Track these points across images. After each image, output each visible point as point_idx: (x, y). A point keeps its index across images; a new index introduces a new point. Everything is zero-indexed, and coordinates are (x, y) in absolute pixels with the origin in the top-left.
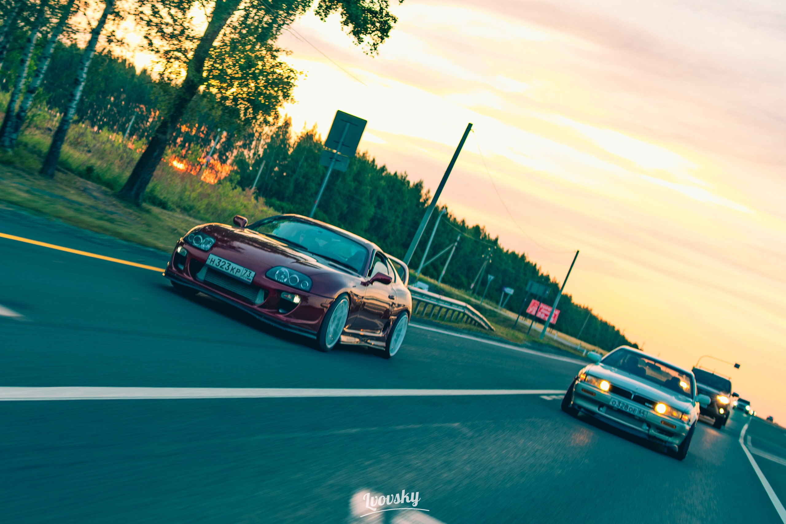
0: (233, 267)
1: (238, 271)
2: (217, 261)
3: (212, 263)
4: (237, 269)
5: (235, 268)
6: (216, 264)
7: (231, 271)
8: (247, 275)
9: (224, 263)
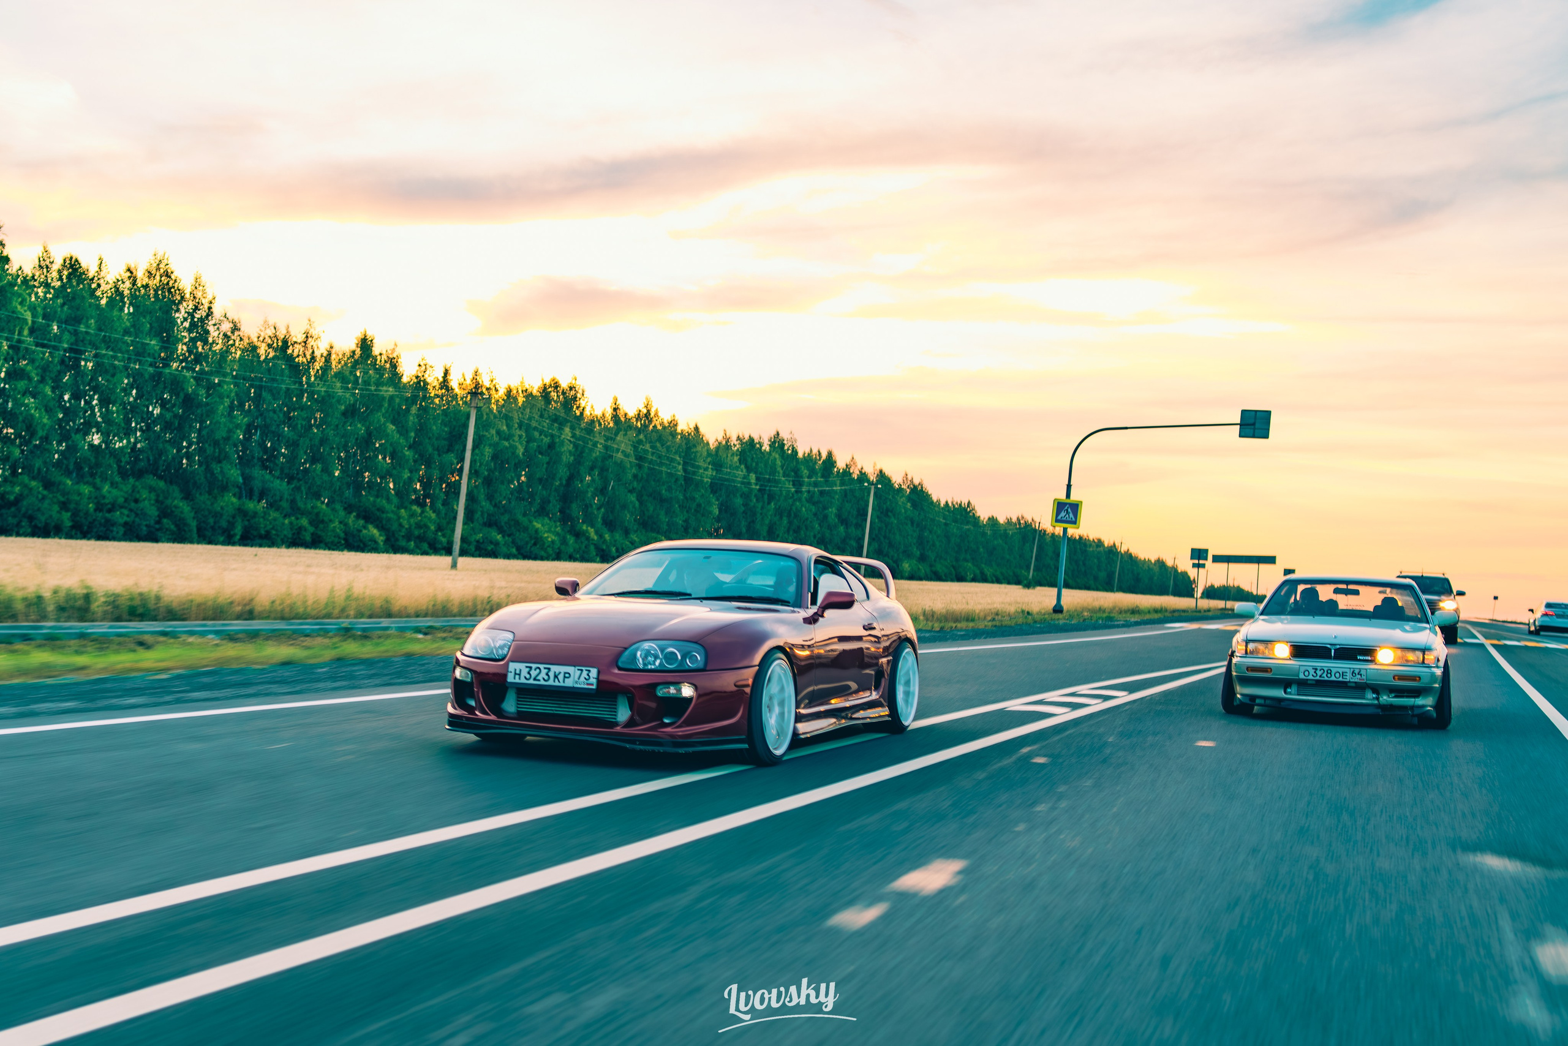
0: (555, 673)
1: (567, 675)
2: (524, 673)
3: (517, 676)
4: (565, 674)
5: (560, 673)
6: (525, 677)
7: (554, 681)
8: (585, 678)
9: (538, 671)
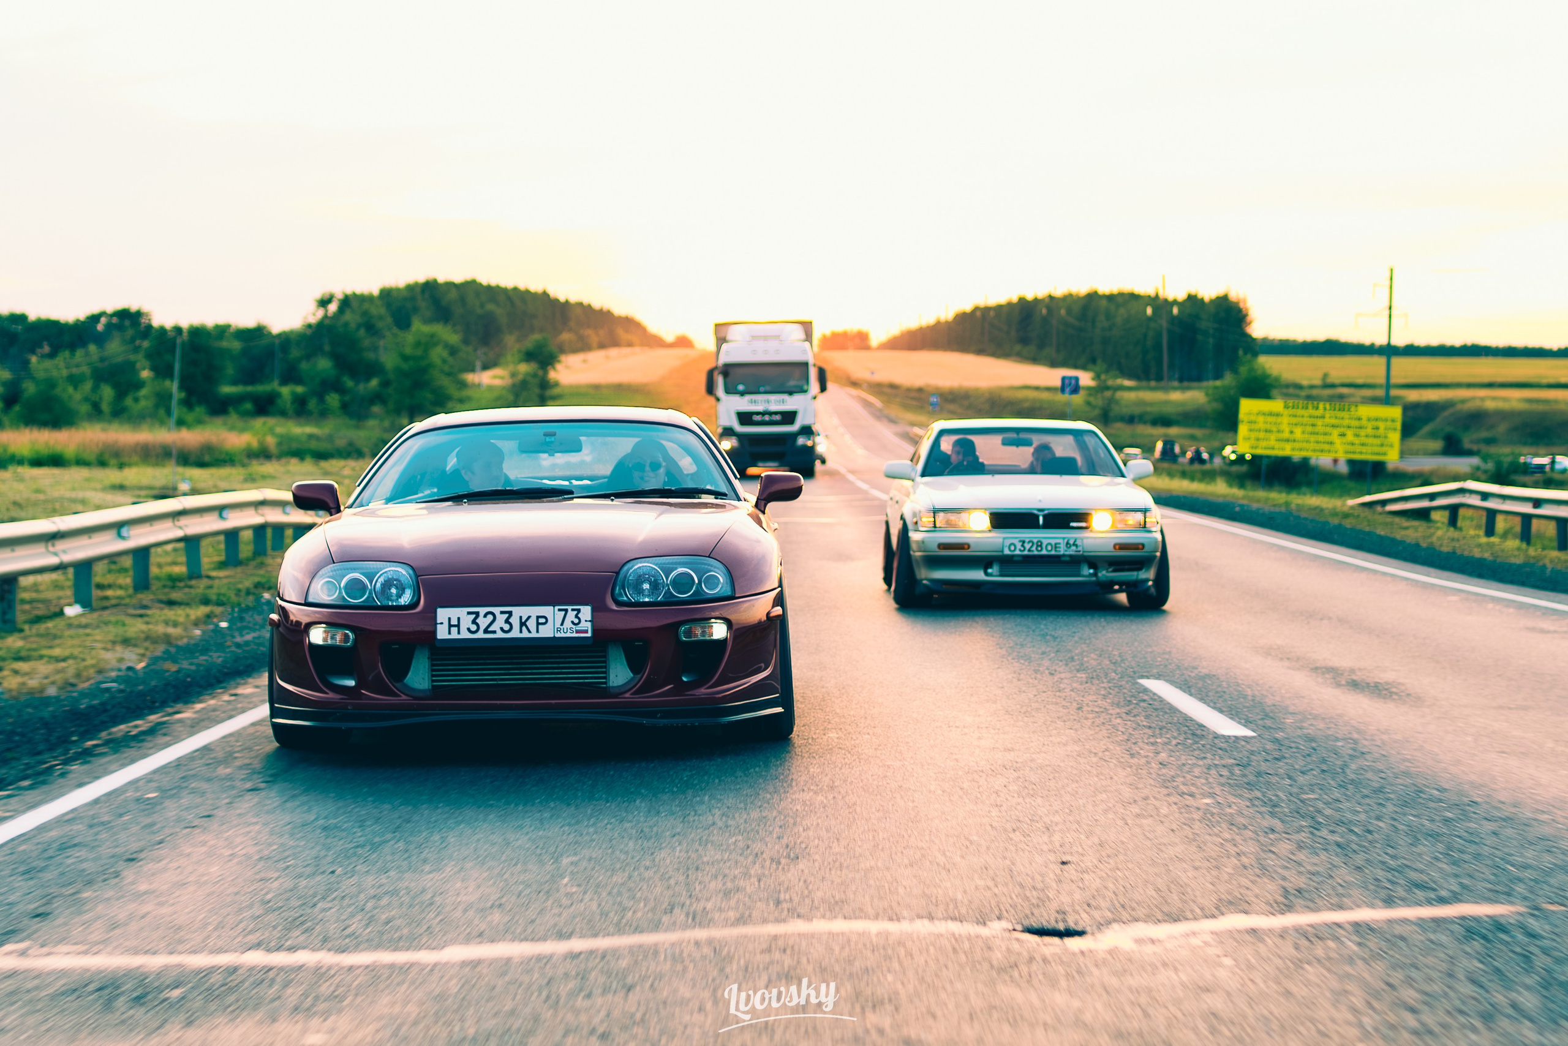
0: (521, 617)
1: (541, 621)
2: (467, 621)
3: (454, 630)
4: (538, 617)
5: (529, 617)
6: (469, 629)
7: (521, 632)
8: (573, 622)
9: (490, 617)
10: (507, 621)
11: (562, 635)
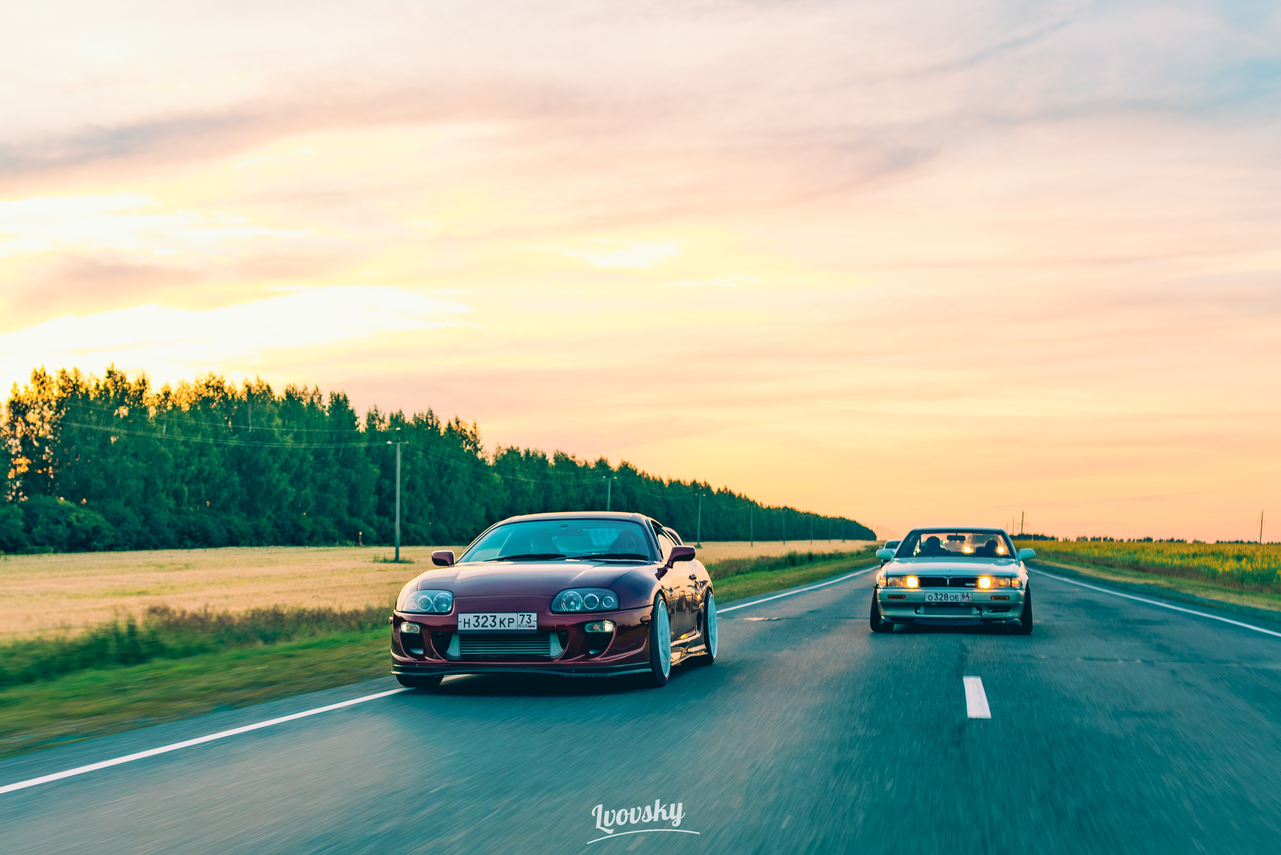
0: (500, 619)
1: (511, 621)
2: (473, 621)
3: (467, 625)
4: (509, 619)
5: (505, 619)
6: (474, 625)
7: (500, 626)
8: (527, 622)
9: (485, 619)
10: (493, 621)
11: (522, 628)
